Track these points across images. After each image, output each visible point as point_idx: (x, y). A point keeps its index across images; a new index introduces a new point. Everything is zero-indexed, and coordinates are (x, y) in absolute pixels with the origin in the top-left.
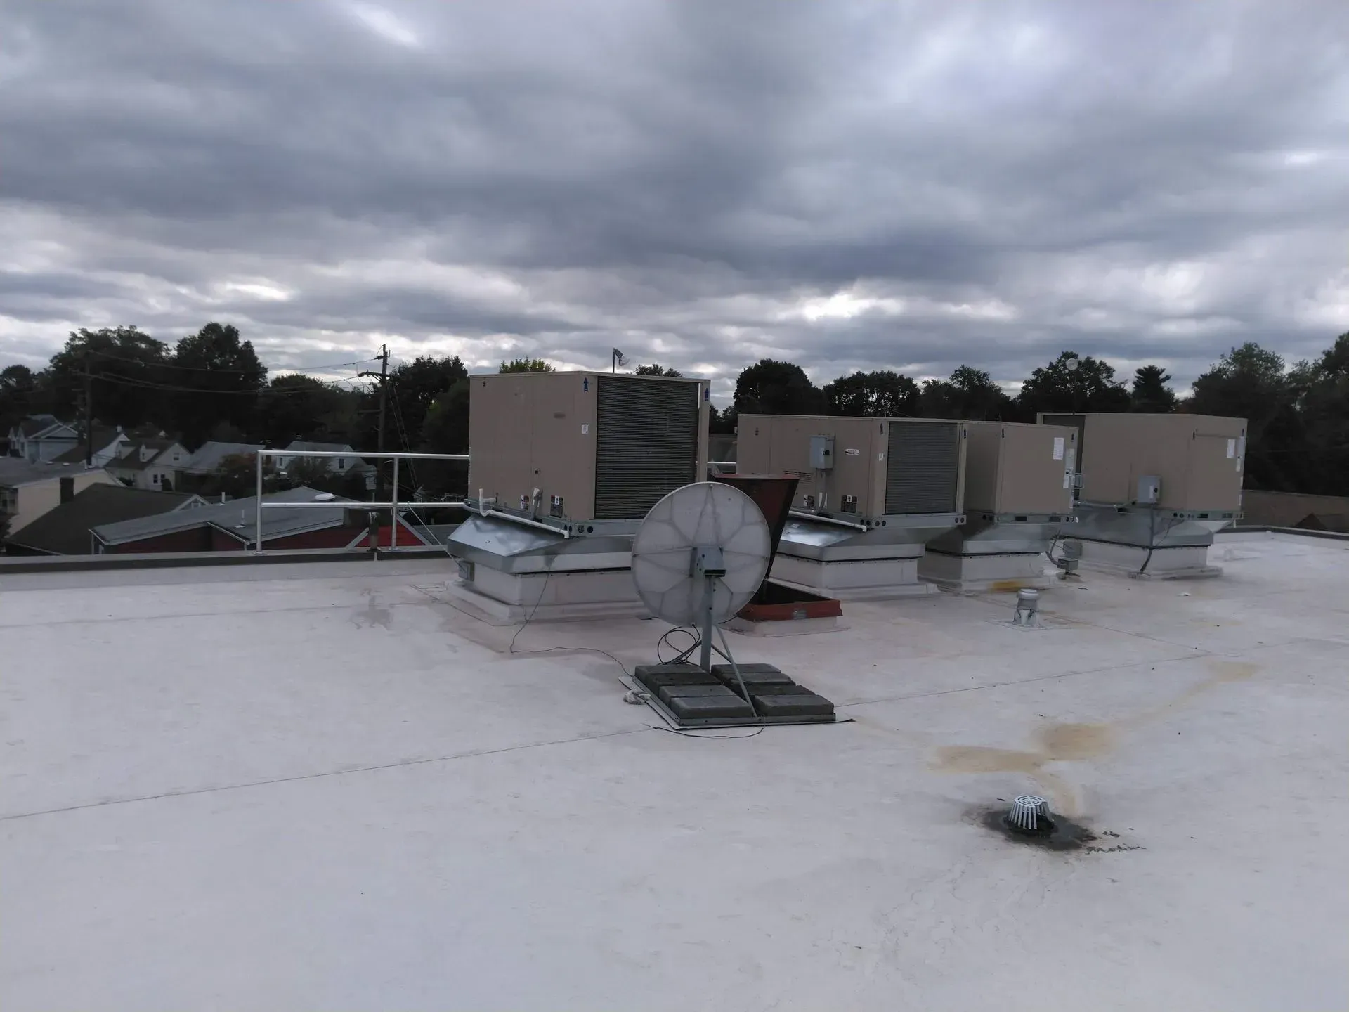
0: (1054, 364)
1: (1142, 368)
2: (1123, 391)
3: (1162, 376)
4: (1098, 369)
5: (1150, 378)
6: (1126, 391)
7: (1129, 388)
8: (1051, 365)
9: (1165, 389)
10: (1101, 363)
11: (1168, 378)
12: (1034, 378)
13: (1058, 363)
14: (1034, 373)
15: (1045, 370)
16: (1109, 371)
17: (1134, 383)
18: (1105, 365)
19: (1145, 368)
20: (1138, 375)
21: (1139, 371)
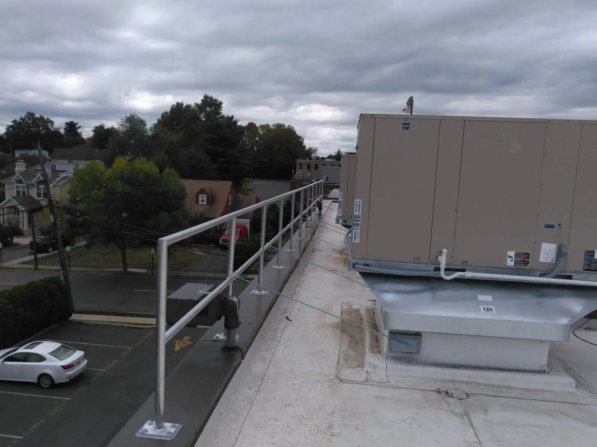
0: (23, 118)
1: (68, 122)
2: (59, 133)
3: (77, 126)
4: (46, 121)
5: (72, 127)
6: (60, 132)
7: (62, 131)
8: (21, 119)
9: (79, 132)
10: (48, 118)
11: (80, 127)
12: (12, 124)
13: (25, 117)
14: (13, 122)
15: (18, 120)
16: (52, 123)
17: (65, 129)
18: (49, 120)
19: (69, 122)
20: (66, 125)
21: (67, 123)
